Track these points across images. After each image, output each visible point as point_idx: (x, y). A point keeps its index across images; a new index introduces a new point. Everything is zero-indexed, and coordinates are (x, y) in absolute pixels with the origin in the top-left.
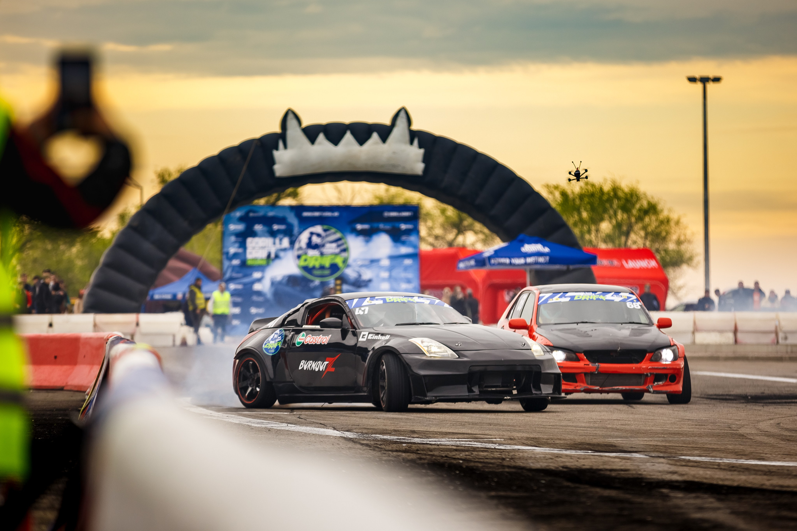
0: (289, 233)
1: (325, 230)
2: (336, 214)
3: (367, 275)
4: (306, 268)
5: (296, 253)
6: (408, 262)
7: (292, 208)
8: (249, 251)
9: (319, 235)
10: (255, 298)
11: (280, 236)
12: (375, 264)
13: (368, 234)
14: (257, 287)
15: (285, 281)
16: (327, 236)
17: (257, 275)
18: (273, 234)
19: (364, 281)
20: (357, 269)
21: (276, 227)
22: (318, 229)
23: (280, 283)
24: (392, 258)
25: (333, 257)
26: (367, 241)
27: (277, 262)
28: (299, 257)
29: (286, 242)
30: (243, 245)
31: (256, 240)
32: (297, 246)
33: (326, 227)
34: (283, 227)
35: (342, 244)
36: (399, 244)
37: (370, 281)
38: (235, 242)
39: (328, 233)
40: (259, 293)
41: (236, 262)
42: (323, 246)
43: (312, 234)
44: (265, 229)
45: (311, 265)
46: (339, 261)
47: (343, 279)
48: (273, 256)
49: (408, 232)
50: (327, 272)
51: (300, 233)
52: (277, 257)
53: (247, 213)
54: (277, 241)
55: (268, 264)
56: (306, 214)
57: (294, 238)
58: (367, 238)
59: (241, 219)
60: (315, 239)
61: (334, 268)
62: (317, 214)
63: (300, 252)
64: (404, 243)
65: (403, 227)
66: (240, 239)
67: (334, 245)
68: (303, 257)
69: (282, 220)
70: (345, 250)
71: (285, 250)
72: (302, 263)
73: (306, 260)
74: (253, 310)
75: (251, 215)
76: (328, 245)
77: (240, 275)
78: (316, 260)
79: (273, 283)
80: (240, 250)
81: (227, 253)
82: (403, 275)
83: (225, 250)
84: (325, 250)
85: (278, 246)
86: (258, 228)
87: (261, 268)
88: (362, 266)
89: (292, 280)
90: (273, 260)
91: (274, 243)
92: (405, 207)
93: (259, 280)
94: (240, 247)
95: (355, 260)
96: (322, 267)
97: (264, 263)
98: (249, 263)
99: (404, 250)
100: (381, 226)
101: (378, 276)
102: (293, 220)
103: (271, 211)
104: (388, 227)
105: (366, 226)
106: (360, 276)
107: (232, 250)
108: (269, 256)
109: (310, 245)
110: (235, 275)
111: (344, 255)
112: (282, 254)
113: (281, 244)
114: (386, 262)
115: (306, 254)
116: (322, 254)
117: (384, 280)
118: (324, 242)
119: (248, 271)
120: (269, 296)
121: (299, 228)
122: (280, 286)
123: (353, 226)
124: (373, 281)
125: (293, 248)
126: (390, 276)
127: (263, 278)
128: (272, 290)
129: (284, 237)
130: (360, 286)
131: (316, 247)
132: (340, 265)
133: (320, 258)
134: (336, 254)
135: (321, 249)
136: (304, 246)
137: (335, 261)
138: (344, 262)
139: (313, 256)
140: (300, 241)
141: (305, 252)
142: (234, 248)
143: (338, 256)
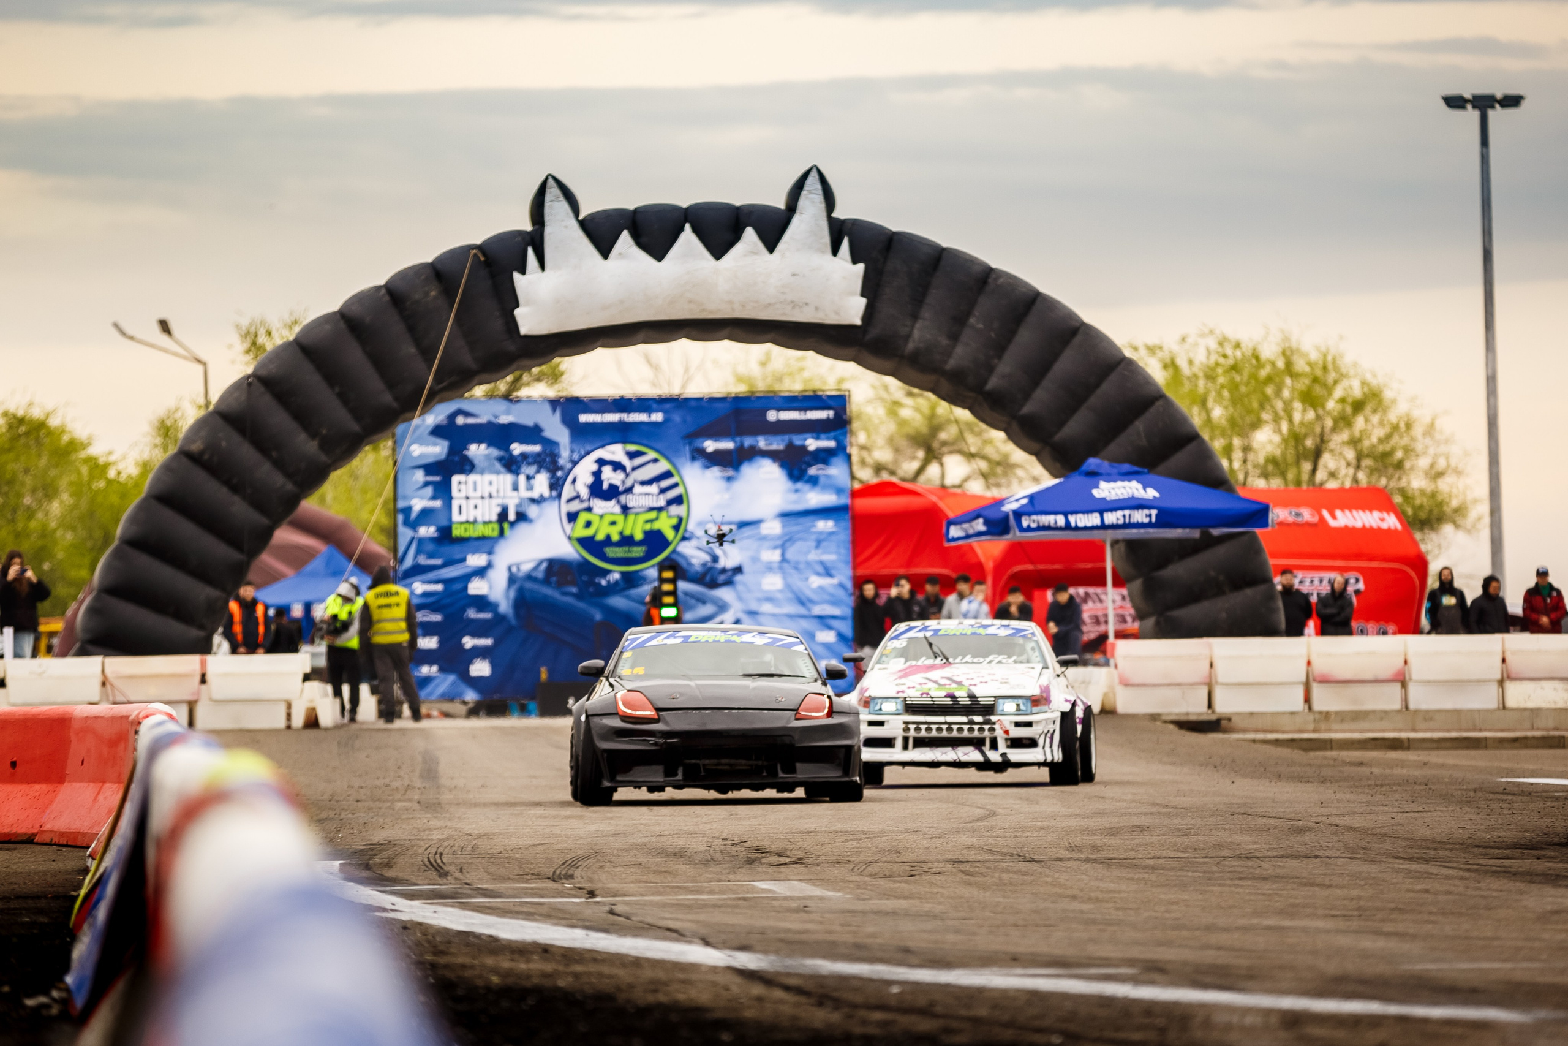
0: (548, 461)
1: (632, 455)
2: (657, 417)
3: (729, 557)
4: (587, 543)
5: (566, 508)
6: (825, 525)
7: (554, 403)
8: (455, 504)
9: (617, 466)
10: (472, 614)
11: (531, 470)
12: (747, 531)
13: (731, 462)
14: (476, 587)
15: (540, 574)
16: (634, 469)
17: (476, 560)
18: (511, 465)
19: (724, 571)
20: (707, 544)
21: (517, 449)
22: (616, 452)
23: (529, 577)
24: (785, 515)
25: (653, 515)
26: (729, 479)
27: (522, 527)
28: (572, 517)
29: (541, 483)
30: (443, 490)
31: (472, 477)
32: (567, 491)
33: (632, 448)
34: (537, 448)
35: (676, 485)
36: (799, 485)
37: (738, 570)
38: (426, 484)
39: (638, 461)
40: (481, 602)
41: (427, 531)
42: (629, 490)
43: (601, 462)
44: (495, 452)
45: (600, 537)
46: (665, 524)
47: (676, 568)
48: (512, 516)
49: (823, 457)
50: (638, 552)
51: (575, 463)
52: (521, 517)
53: (452, 417)
54: (522, 479)
55: (502, 532)
56: (584, 418)
57: (559, 473)
58: (730, 472)
59: (438, 431)
60: (610, 477)
61: (655, 541)
62: (613, 417)
63: (575, 506)
64: (814, 481)
65: (812, 444)
66: (437, 478)
67: (654, 489)
68: (583, 517)
69: (532, 434)
70: (678, 500)
71: (538, 501)
72: (581, 532)
73: (588, 524)
74: (469, 642)
75: (460, 420)
76: (638, 489)
77: (438, 562)
78: (613, 523)
79: (512, 579)
80: (438, 504)
81: (407, 510)
82: (814, 556)
83: (401, 504)
84: (630, 500)
85: (524, 493)
86: (477, 451)
87: (485, 543)
89: (556, 569)
90: (512, 525)
91: (516, 488)
92: (813, 400)
93: (481, 572)
94: (434, 498)
95: (700, 524)
96: (627, 541)
97: (492, 531)
98: (457, 532)
100: (762, 443)
101: (755, 559)
102: (556, 431)
103: (508, 413)
104: (777, 444)
105: (728, 445)
106: (715, 559)
107: (418, 505)
108: (503, 516)
109: (597, 490)
110: (423, 560)
112: (532, 511)
113: (530, 488)
114: (773, 528)
115: (589, 509)
116: (625, 509)
117: (769, 568)
118: (629, 483)
119: (455, 551)
120: (505, 607)
121: (572, 451)
122: (529, 585)
123: (697, 443)
124: (746, 569)
125: (559, 496)
126: (784, 559)
127: (489, 566)
128: (512, 594)
129: (538, 472)
130: (714, 585)
131: (612, 493)
132: (670, 534)
133: (620, 519)
134: (660, 509)
135: (623, 498)
136: (584, 493)
137: (657, 526)
138: (676, 528)
139: (606, 514)
140: (574, 481)
141: (585, 505)
142: (422, 498)
143: (663, 515)
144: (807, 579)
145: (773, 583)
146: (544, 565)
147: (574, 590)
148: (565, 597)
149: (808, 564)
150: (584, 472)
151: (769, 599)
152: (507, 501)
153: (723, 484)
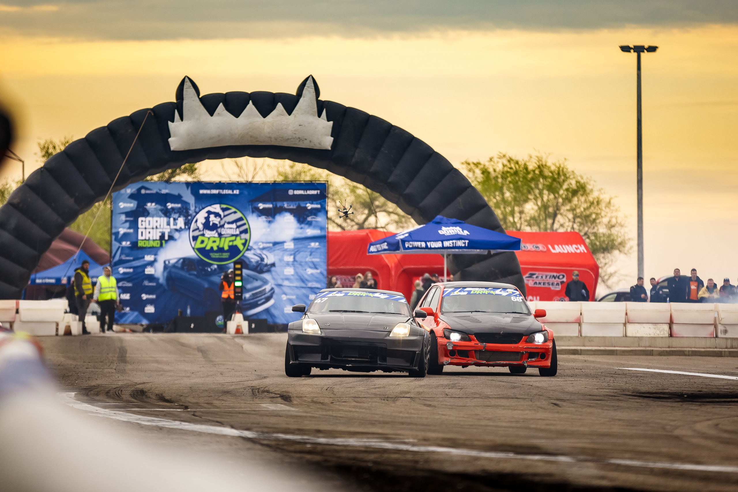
0: (184, 212)
1: (224, 210)
2: (236, 192)
3: (269, 259)
4: (202, 251)
5: (192, 234)
6: (314, 245)
7: (188, 184)
8: (140, 231)
9: (217, 215)
10: (146, 283)
11: (176, 216)
12: (278, 247)
13: (271, 213)
14: (149, 271)
15: (179, 265)
16: (225, 216)
17: (149, 258)
18: (167, 213)
19: (266, 265)
20: (259, 252)
21: (170, 205)
22: (216, 208)
23: (174, 266)
24: (295, 240)
25: (233, 238)
26: (270, 222)
27: (171, 243)
28: (195, 238)
29: (181, 223)
30: (134, 225)
31: (148, 219)
32: (193, 226)
33: (224, 206)
34: (179, 205)
35: (245, 224)
36: (303, 225)
37: (273, 265)
38: (126, 221)
39: (227, 213)
40: (151, 277)
41: (126, 243)
42: (222, 226)
43: (209, 213)
44: (159, 207)
45: (208, 248)
46: (239, 243)
47: (243, 263)
48: (166, 238)
49: (315, 212)
50: (226, 255)
51: (197, 213)
52: (171, 238)
53: (139, 190)
54: (172, 220)
55: (161, 245)
56: (201, 192)
57: (190, 218)
58: (271, 219)
59: (132, 197)
60: (213, 219)
61: (234, 250)
62: (215, 191)
63: (197, 233)
64: (310, 224)
65: (309, 206)
66: (131, 219)
67: (234, 226)
68: (200, 238)
69: (177, 198)
70: (245, 231)
71: (179, 230)
72: (199, 245)
73: (202, 242)
74: (144, 297)
75: (143, 191)
76: (226, 226)
77: (131, 258)
78: (214, 242)
79: (166, 267)
80: (131, 231)
81: (117, 233)
82: (309, 259)
83: (114, 231)
84: (223, 231)
85: (172, 227)
86: (151, 206)
87: (154, 250)
88: (264, 249)
89: (186, 262)
90: (166, 241)
91: (168, 224)
92: (310, 185)
93: (151, 264)
94: (130, 228)
95: (256, 243)
96: (221, 250)
97: (156, 244)
98: (140, 244)
99: (310, 232)
100: (286, 205)
101: (281, 260)
102: (189, 197)
103: (166, 189)
104: (293, 206)
105: (269, 205)
106: (262, 259)
107: (122, 231)
108: (162, 237)
109: (207, 225)
110: (124, 257)
111: (243, 236)
112: (176, 235)
113: (175, 224)
114: (290, 245)
115: (203, 235)
116: (220, 235)
117: (288, 264)
118: (222, 223)
119: (139, 253)
120: (162, 281)
121: (196, 207)
122: (174, 270)
123: (255, 205)
124: (277, 265)
125: (189, 228)
126: (295, 260)
127: (155, 260)
128: (166, 274)
129: (179, 217)
130: (261, 272)
131: (214, 227)
132: (241, 247)
133: (218, 240)
134: (236, 236)
135: (219, 230)
136: (201, 227)
137: (235, 243)
138: (244, 244)
139: (211, 237)
140: (196, 221)
141: (202, 233)
142: (124, 228)
143: (238, 238)
144: (306, 270)
145: (289, 271)
146: (182, 260)
147: (195, 273)
148: (190, 276)
149: (306, 262)
150: (201, 217)
151: (287, 279)
152: (164, 230)
153: (266, 224)
